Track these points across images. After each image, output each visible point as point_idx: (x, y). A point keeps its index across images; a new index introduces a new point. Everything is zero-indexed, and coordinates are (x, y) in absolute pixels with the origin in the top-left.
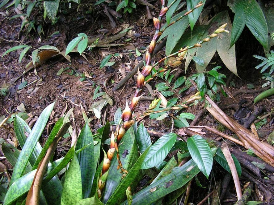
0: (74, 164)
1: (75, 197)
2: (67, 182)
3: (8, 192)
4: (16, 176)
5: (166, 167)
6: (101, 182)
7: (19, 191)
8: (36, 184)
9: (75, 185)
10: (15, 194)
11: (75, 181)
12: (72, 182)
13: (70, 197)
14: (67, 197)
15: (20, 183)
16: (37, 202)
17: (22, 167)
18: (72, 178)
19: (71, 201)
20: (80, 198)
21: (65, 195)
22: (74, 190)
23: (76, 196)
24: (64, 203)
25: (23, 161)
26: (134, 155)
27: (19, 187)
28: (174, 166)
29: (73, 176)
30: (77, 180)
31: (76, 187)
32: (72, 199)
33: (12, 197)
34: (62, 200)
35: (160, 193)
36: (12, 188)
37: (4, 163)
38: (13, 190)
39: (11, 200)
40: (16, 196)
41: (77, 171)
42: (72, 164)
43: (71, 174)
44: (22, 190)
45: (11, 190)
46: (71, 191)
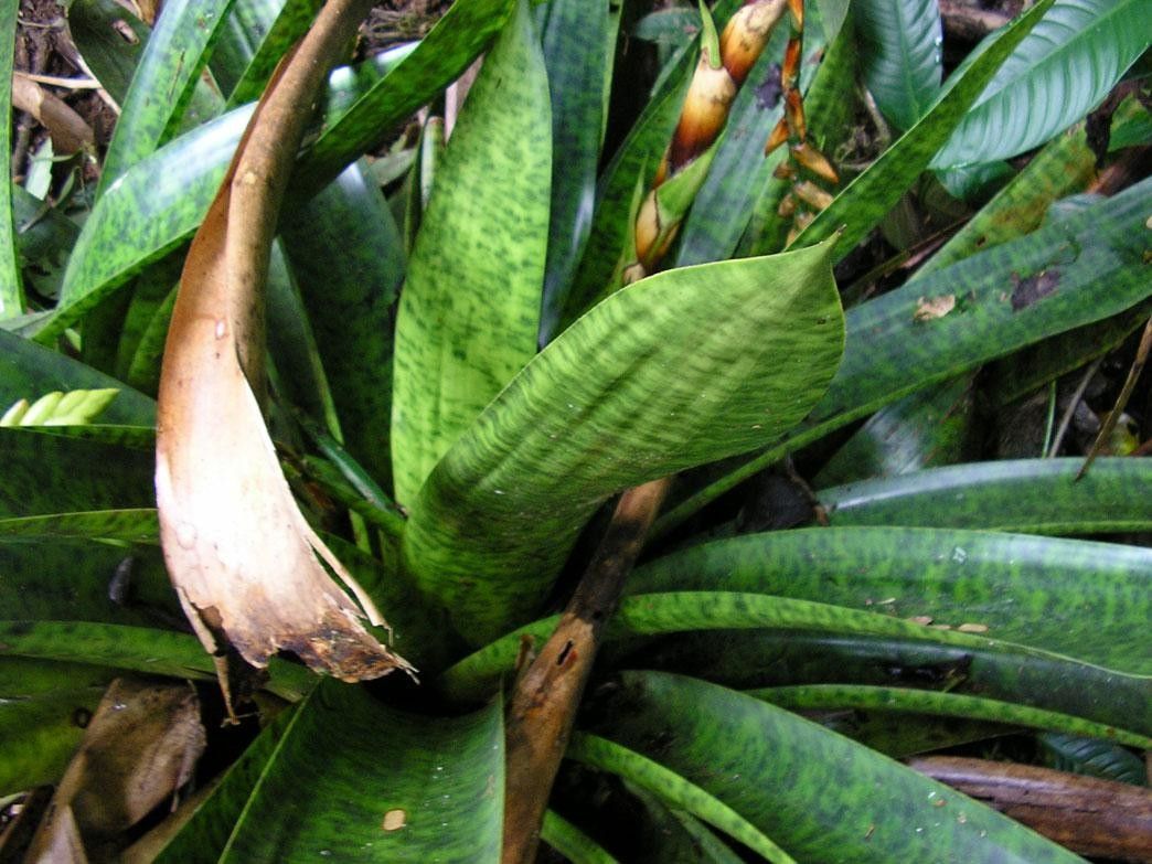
0: (513, 72)
1: (493, 293)
2: (449, 193)
3: (81, 236)
4: (133, 150)
5: (1014, 193)
6: (658, 220)
7: (147, 228)
8: (251, 169)
9: (500, 214)
10: (120, 249)
11: (505, 187)
12: (488, 189)
13: (466, 289)
14: (442, 286)
15: (152, 182)
16: (249, 284)
17: (169, 98)
18: (491, 166)
19: (465, 312)
20: (524, 297)
21: (428, 273)
22: (495, 247)
23: (507, 284)
24: (421, 324)
25: (175, 61)
26: (834, 93)
27: (145, 209)
28: (1057, 189)
29: (497, 155)
30: (522, 181)
31: (511, 223)
32: (475, 301)
33: (103, 266)
34: (409, 306)
35: (975, 331)
36: (105, 210)
37: (83, 114)
38: (113, 223)
39: (100, 281)
40: (127, 258)
41: (526, 119)
42: (496, 72)
43: (487, 140)
44: (163, 225)
45: (101, 223)
46: (473, 253)
